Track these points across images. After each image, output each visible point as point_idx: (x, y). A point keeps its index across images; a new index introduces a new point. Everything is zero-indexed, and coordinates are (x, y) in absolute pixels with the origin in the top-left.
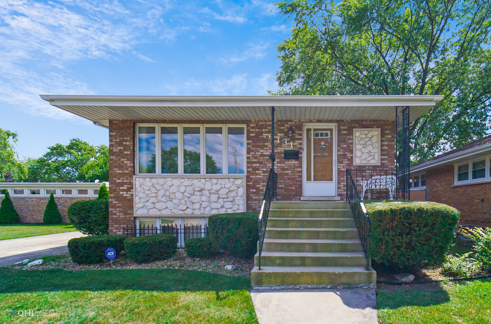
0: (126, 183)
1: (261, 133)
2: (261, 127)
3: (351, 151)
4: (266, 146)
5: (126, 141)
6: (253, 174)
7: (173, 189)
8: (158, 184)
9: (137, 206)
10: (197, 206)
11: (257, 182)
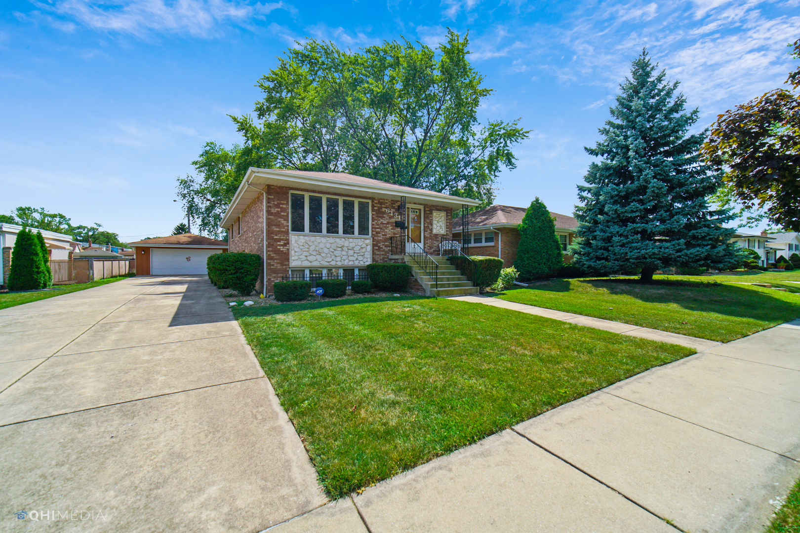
0: (282, 240)
1: (381, 208)
2: (381, 204)
3: (432, 225)
4: (384, 217)
5: (283, 204)
6: (376, 236)
7: (321, 246)
8: (310, 241)
9: (293, 258)
10: (338, 259)
11: (378, 242)
